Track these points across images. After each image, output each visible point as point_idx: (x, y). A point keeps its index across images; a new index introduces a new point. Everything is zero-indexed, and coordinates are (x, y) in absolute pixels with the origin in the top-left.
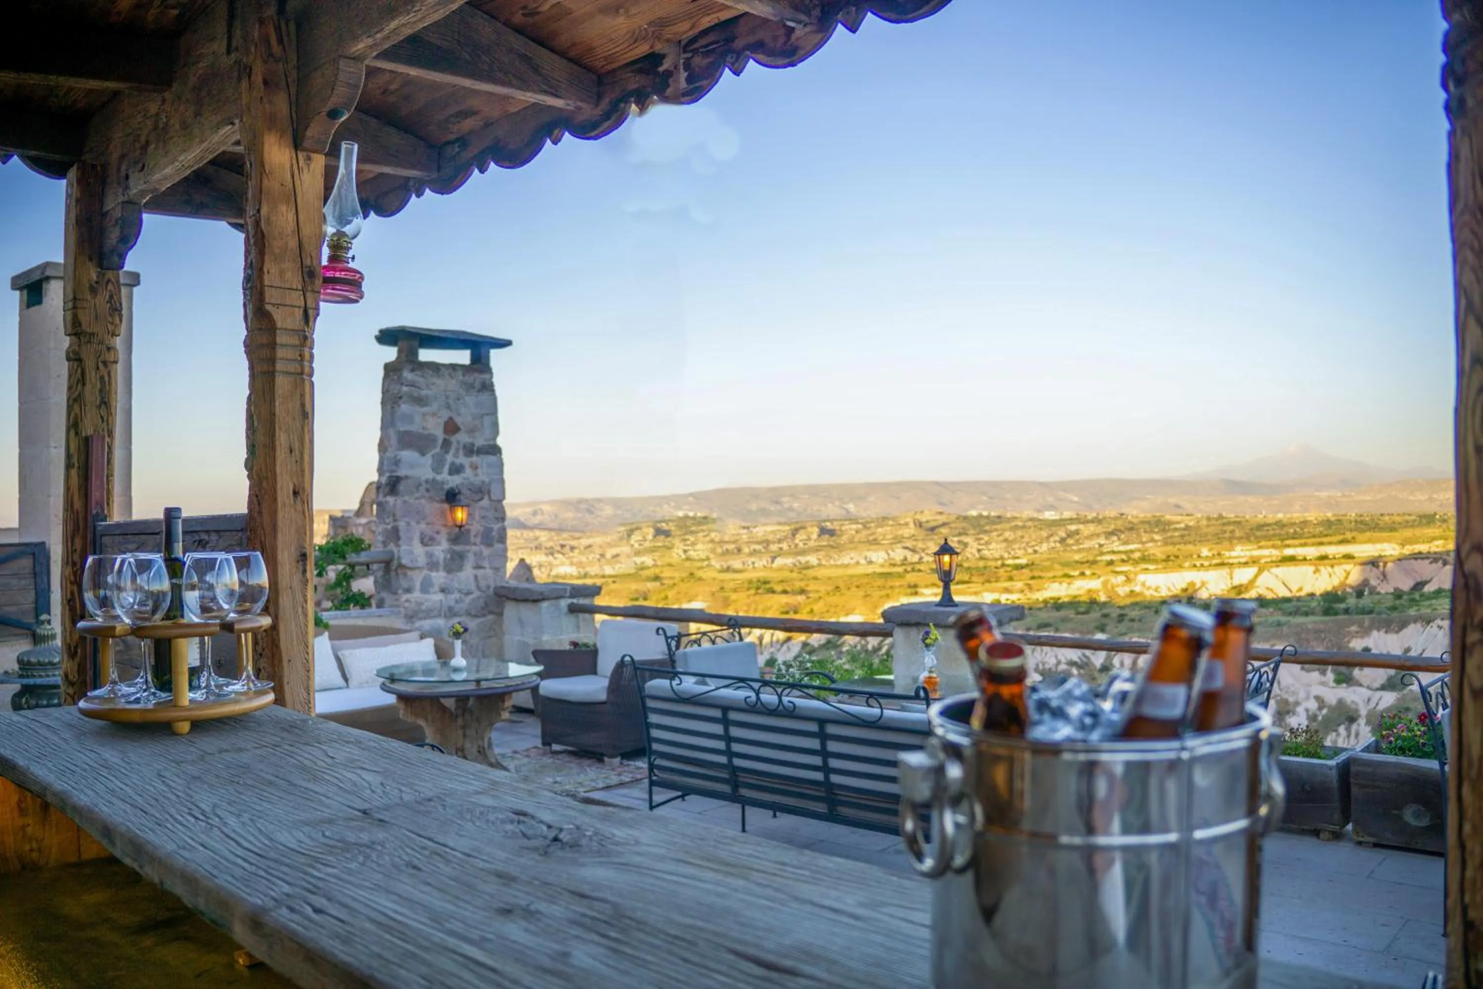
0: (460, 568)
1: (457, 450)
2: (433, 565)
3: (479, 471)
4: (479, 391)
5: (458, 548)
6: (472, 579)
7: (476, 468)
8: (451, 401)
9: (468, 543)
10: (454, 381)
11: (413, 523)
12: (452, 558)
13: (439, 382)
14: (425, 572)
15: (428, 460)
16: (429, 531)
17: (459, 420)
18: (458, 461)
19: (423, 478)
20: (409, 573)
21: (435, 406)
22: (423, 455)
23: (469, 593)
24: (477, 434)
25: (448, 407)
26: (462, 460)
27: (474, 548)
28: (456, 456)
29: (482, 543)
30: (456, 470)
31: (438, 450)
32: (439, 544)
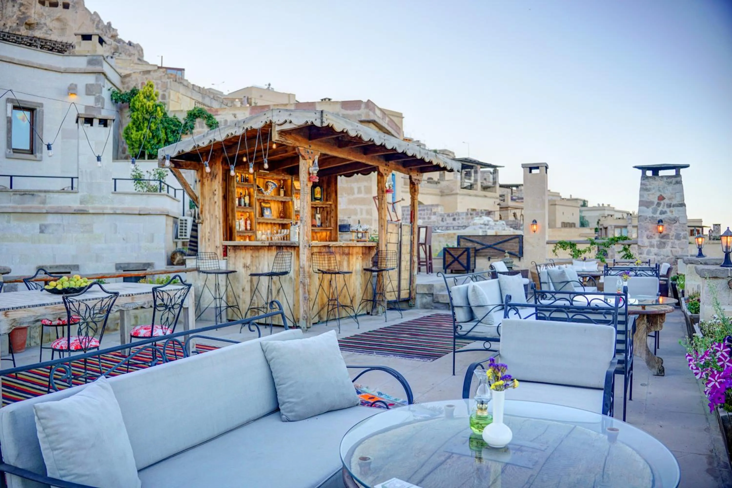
0: (664, 247)
1: (664, 206)
2: (652, 246)
3: (674, 213)
4: (674, 184)
5: (663, 240)
6: (669, 252)
7: (672, 212)
8: (661, 189)
9: (668, 238)
10: (662, 182)
11: (644, 231)
12: (660, 244)
13: (656, 182)
14: (649, 248)
15: (650, 210)
16: (650, 234)
17: (664, 195)
18: (664, 210)
19: (648, 216)
20: (642, 248)
21: (653, 191)
22: (648, 208)
23: (668, 256)
24: (673, 200)
25: (660, 191)
26: (666, 209)
27: (672, 241)
28: (663, 208)
29: (675, 239)
30: (662, 213)
31: (655, 206)
32: (655, 238)
